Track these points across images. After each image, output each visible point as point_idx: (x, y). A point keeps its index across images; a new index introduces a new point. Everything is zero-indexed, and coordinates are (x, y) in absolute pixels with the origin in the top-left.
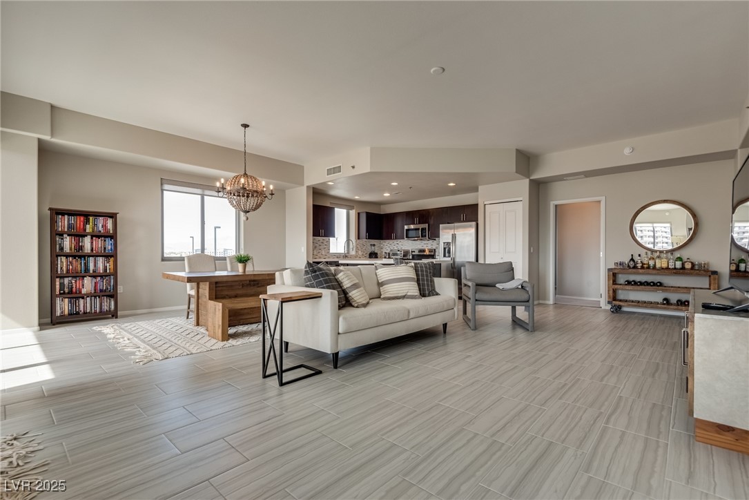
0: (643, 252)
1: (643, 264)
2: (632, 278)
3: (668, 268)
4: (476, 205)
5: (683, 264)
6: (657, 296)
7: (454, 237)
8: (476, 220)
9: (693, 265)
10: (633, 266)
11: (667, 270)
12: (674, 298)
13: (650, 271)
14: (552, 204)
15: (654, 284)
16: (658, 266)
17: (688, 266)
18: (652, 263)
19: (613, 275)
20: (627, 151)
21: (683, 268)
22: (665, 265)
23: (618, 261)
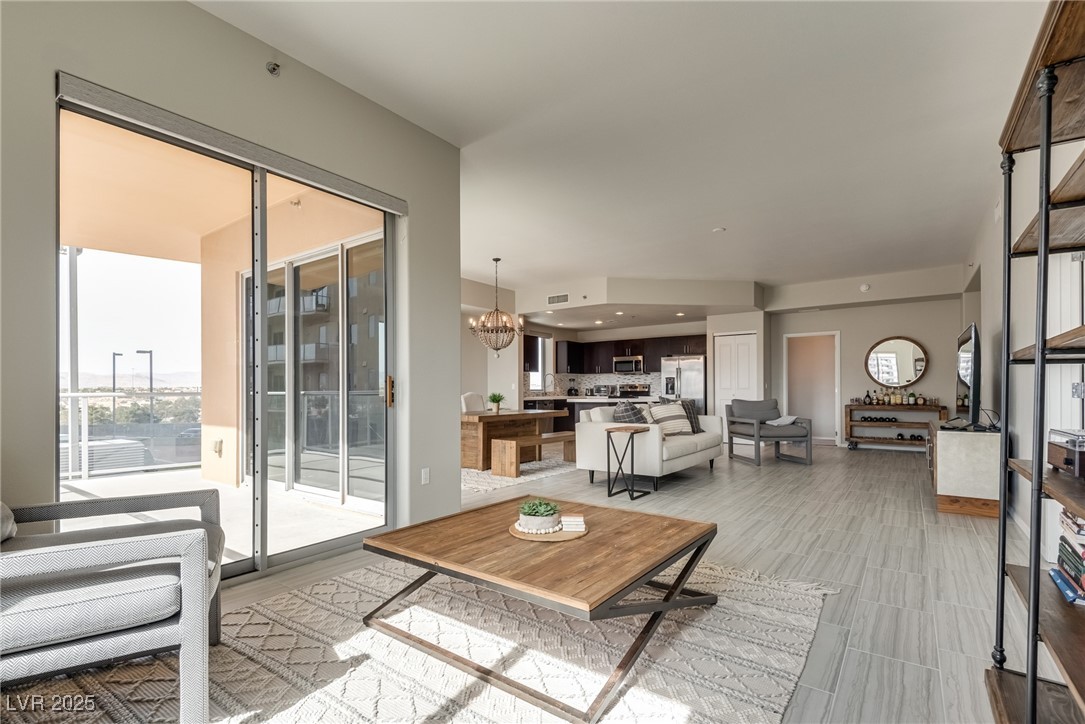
0: (878, 388)
1: (878, 400)
2: (867, 414)
3: (902, 404)
4: (704, 337)
5: (916, 400)
6: (892, 432)
7: (679, 371)
8: (704, 353)
9: (925, 400)
10: (868, 403)
11: (900, 407)
12: (907, 433)
13: (886, 407)
14: (785, 336)
15: (890, 420)
16: (893, 402)
17: (920, 402)
18: (886, 399)
19: (850, 411)
20: (863, 288)
21: (916, 404)
22: (899, 402)
23: (855, 397)
